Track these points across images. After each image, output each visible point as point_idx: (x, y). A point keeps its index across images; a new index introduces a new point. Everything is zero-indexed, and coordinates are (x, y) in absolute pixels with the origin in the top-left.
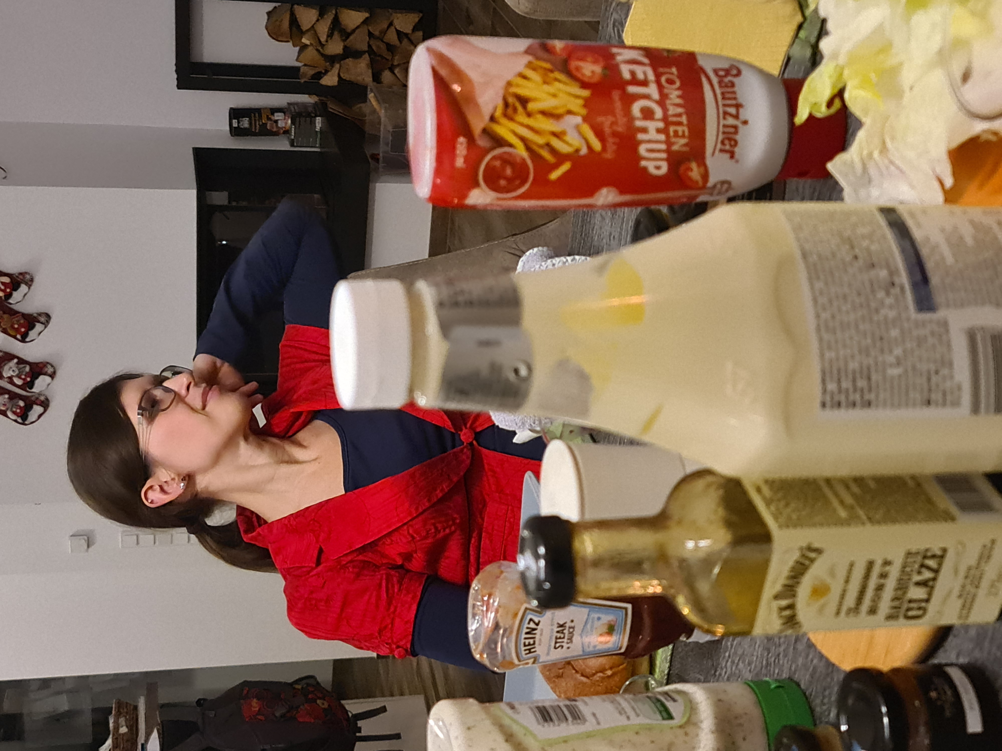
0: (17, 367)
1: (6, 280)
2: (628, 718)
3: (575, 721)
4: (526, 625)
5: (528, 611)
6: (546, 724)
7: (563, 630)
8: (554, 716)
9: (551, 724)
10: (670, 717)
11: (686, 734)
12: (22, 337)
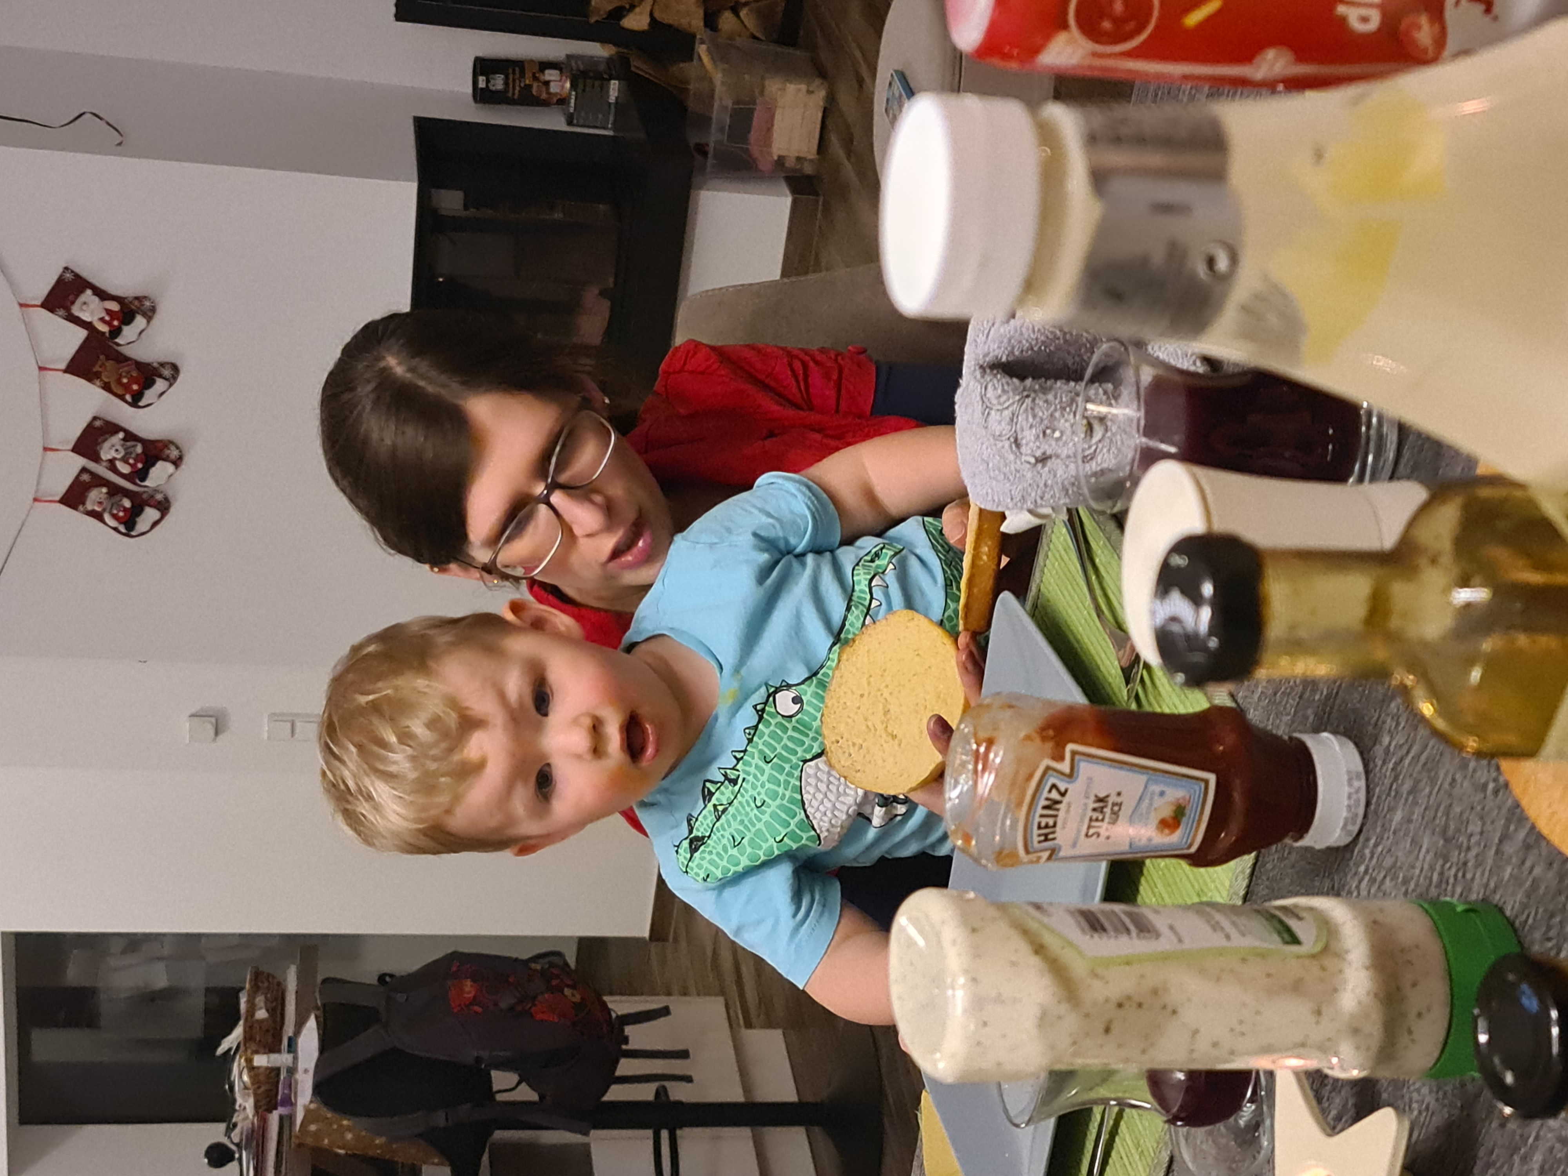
0: (122, 446)
1: (114, 306)
2: (1228, 937)
3: (1142, 935)
4: (1045, 794)
5: (1050, 772)
6: (1096, 936)
7: (1102, 808)
8: (1107, 925)
9: (1104, 934)
10: (1295, 940)
11: (1323, 969)
12: (133, 397)
